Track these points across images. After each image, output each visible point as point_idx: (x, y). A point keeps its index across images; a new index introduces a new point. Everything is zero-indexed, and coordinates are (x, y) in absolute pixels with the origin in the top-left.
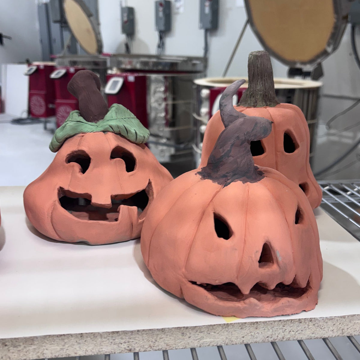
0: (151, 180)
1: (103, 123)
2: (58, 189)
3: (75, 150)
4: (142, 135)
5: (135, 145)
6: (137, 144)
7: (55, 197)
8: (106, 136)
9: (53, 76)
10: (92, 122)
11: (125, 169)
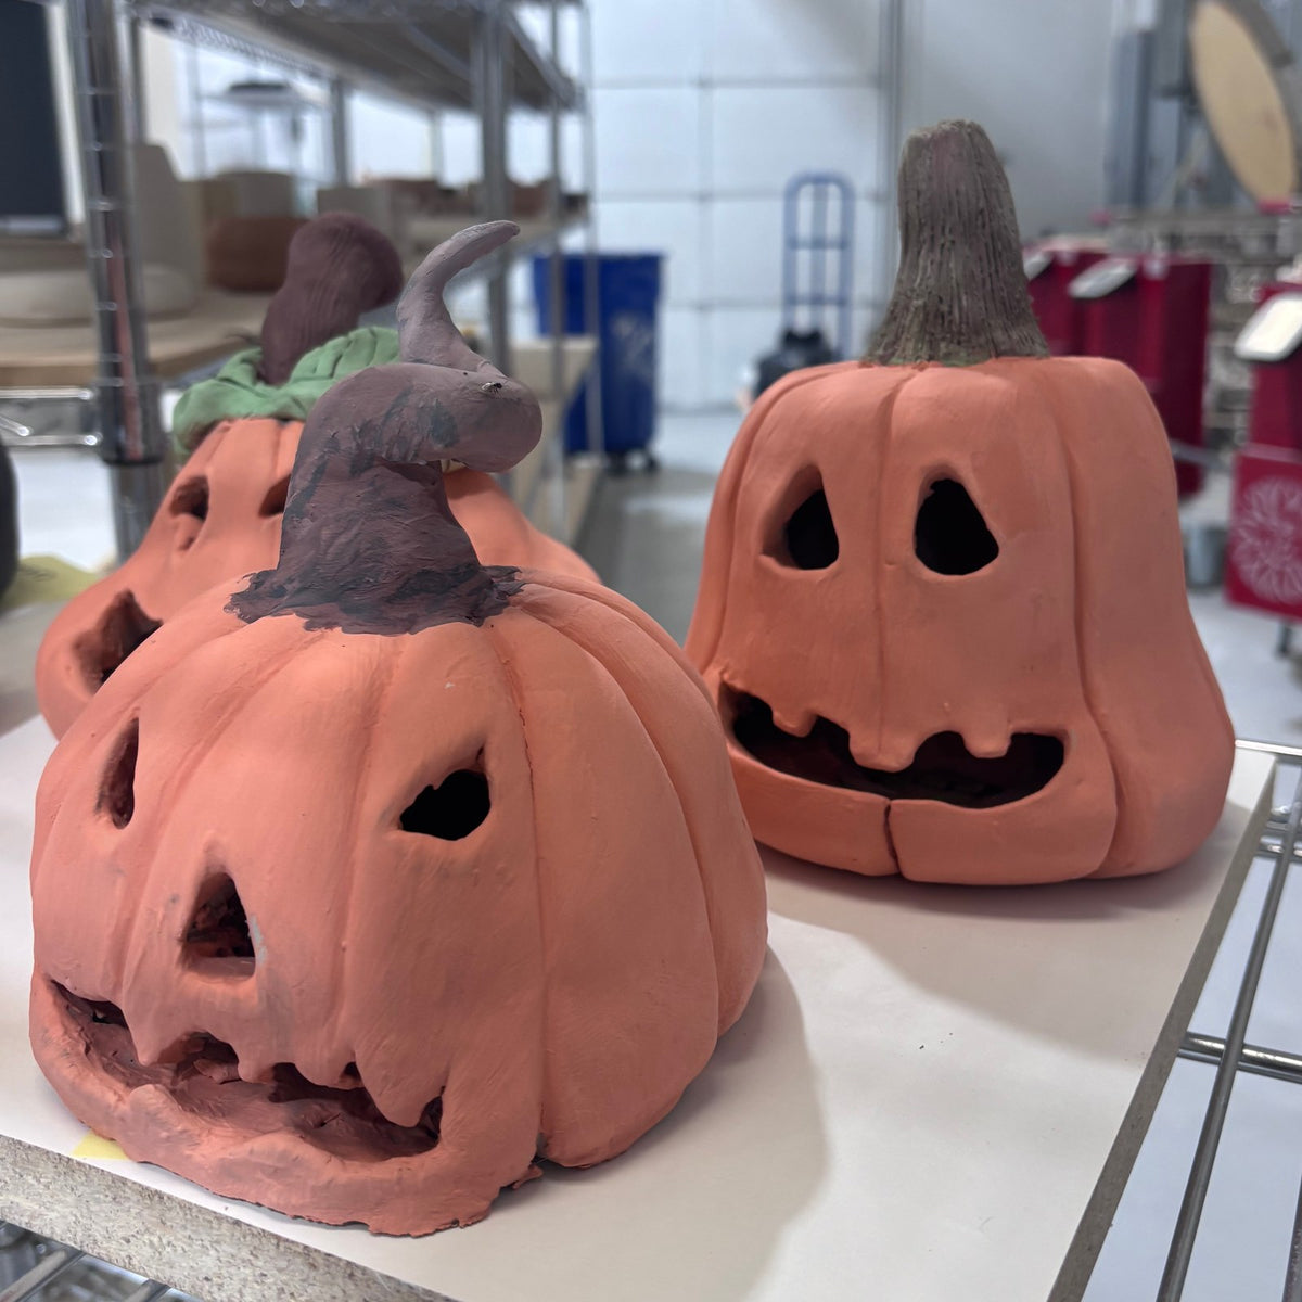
2: (118, 595)
3: (196, 475)
8: (279, 434)
9: (1084, 288)
10: (275, 385)
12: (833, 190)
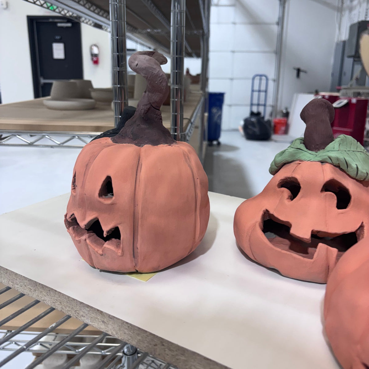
0: (364, 223)
1: (323, 153)
2: (264, 211)
3: (289, 176)
4: (365, 171)
5: (355, 181)
6: (357, 180)
7: (258, 218)
8: (322, 167)
9: (335, 105)
10: (313, 151)
11: (335, 205)
12: (264, 78)
